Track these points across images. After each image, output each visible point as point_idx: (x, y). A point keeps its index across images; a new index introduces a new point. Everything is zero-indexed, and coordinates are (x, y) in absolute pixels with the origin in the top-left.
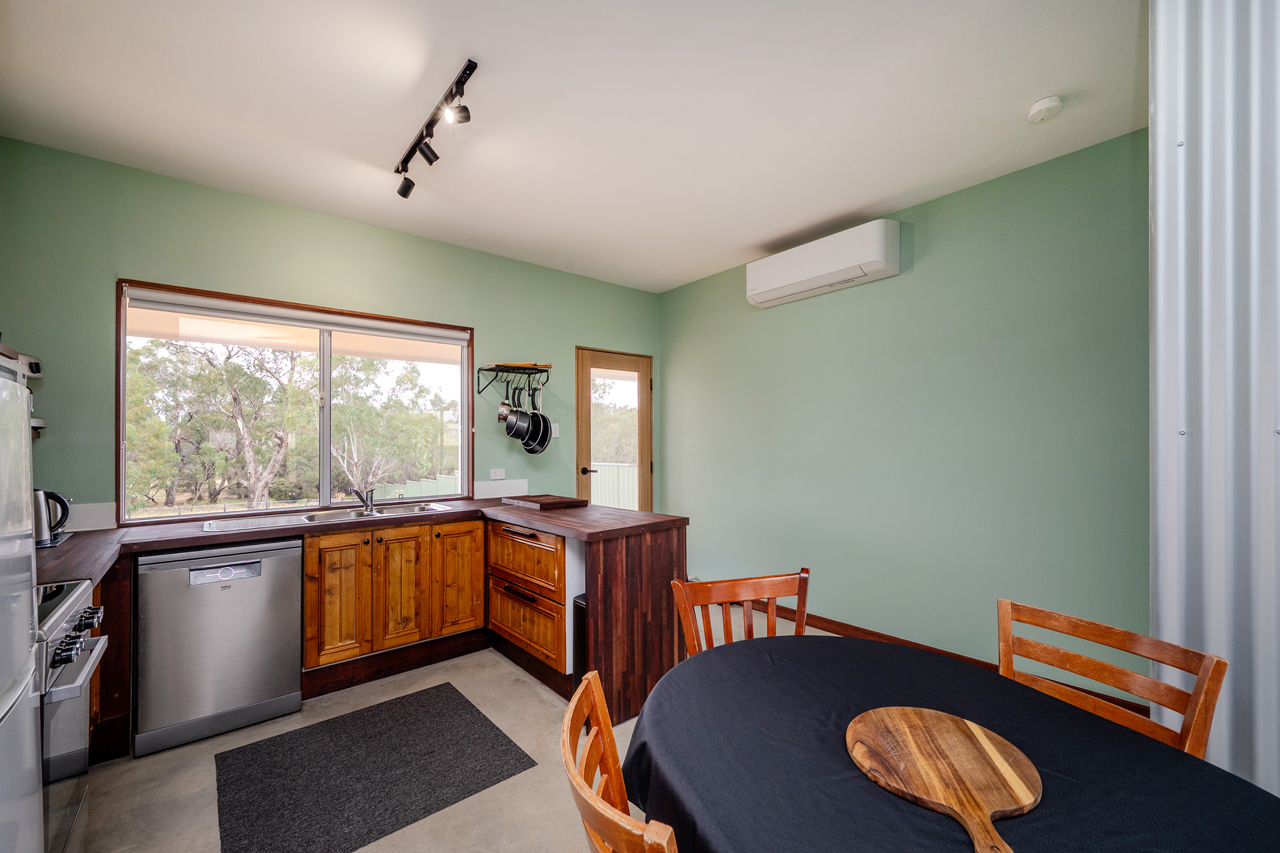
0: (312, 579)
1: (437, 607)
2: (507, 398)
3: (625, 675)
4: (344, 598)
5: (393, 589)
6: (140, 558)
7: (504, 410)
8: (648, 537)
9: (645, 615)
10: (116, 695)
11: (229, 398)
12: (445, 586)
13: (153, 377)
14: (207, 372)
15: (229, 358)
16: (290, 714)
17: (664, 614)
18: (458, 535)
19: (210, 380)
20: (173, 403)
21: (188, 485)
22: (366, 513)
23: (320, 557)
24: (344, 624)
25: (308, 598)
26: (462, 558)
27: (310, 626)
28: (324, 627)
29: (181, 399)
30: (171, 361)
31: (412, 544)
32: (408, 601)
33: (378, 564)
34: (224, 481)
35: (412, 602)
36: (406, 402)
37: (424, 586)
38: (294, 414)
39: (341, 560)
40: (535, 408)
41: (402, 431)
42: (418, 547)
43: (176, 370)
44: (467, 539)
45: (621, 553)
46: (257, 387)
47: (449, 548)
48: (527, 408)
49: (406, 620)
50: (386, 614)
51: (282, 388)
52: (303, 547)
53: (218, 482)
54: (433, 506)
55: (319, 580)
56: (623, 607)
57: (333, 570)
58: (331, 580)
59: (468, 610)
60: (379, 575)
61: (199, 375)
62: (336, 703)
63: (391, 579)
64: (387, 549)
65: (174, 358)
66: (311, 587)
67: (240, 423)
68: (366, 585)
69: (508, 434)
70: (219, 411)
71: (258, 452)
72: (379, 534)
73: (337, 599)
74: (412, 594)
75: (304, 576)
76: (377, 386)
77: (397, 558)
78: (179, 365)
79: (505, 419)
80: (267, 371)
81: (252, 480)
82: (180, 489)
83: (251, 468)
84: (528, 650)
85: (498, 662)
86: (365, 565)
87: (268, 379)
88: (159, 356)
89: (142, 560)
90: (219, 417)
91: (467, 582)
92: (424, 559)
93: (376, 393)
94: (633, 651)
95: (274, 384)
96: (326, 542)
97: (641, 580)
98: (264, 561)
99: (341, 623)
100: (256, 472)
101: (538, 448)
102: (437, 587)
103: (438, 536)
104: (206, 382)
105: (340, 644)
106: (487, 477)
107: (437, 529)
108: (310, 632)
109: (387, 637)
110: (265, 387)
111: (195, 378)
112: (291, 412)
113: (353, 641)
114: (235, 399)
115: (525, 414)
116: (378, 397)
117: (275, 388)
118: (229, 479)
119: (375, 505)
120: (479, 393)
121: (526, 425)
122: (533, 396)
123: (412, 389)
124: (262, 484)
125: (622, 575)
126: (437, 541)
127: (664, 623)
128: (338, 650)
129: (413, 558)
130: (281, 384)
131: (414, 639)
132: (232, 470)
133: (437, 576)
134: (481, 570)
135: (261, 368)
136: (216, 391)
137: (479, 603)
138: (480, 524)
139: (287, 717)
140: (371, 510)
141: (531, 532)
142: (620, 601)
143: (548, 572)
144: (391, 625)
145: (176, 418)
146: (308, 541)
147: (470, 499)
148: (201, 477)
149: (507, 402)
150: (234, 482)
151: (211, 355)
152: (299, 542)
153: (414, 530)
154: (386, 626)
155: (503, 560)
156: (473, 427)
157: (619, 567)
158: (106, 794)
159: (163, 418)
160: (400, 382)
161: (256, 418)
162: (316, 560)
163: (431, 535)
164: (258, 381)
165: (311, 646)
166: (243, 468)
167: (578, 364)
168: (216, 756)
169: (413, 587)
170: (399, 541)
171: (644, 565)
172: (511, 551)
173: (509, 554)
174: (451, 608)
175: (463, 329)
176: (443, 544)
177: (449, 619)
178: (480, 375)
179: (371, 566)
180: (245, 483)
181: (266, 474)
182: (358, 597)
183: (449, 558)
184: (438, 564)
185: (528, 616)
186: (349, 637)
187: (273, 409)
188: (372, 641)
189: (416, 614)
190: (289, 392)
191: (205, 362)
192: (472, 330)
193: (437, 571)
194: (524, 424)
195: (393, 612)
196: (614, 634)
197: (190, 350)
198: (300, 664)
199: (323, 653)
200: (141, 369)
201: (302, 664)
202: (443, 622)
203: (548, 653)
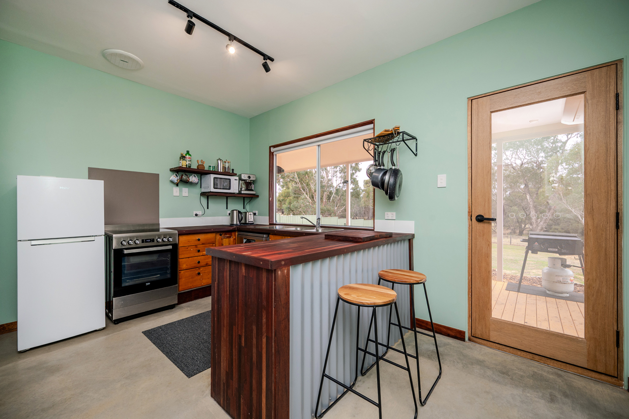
8: (243, 268)
40: (393, 164)
45: (226, 272)
48: (388, 165)
67: (528, 197)
97: (238, 303)
100: (537, 222)
106: (383, 217)
125: (227, 290)
142: (225, 310)
149: (375, 163)
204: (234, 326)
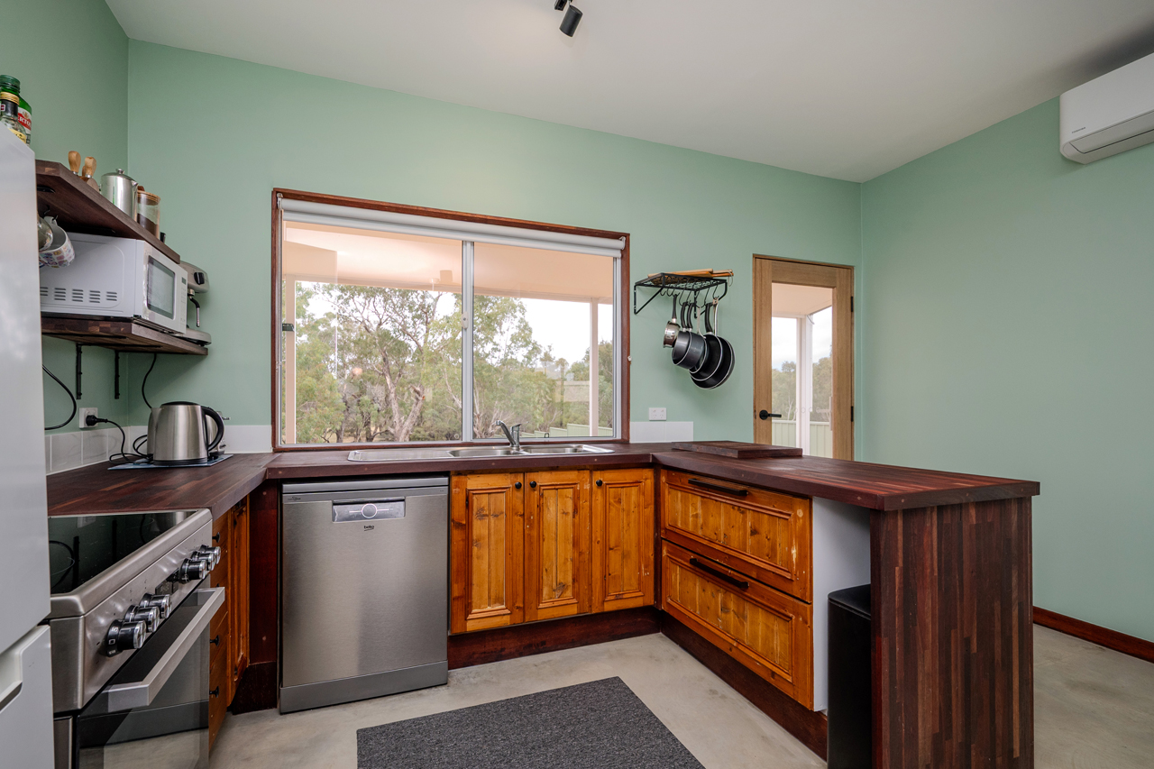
0: (459, 525)
1: (597, 574)
2: (674, 316)
3: (938, 741)
4: (493, 552)
5: (548, 546)
6: (284, 486)
7: (670, 332)
8: (973, 512)
9: (967, 642)
10: (264, 638)
11: (380, 359)
12: (607, 549)
13: (328, 343)
14: (365, 337)
15: (380, 324)
16: (435, 686)
17: (998, 642)
18: (623, 485)
19: (366, 344)
20: (341, 364)
21: (352, 431)
22: (512, 452)
23: (467, 500)
24: (493, 585)
25: (454, 548)
26: (628, 515)
27: (457, 582)
28: (471, 584)
29: (347, 360)
30: (339, 329)
31: (570, 492)
32: (565, 563)
33: (531, 514)
34: (376, 428)
35: (569, 565)
36: (520, 359)
37: (584, 546)
38: (429, 370)
39: (489, 504)
40: (708, 328)
41: (518, 386)
42: (576, 498)
43: (343, 337)
44: (634, 490)
45: (931, 533)
46: (401, 349)
47: (612, 501)
48: (698, 327)
49: (563, 587)
50: (540, 579)
51: (420, 350)
52: (449, 485)
53: (373, 429)
54: (586, 448)
55: (467, 527)
56: (933, 623)
57: (482, 517)
58: (479, 528)
59: (634, 582)
60: (531, 527)
61: (359, 340)
62: (485, 681)
63: (546, 535)
64: (542, 496)
65: (341, 327)
66: (457, 534)
67: (388, 380)
68: (518, 539)
69: (675, 362)
70: (373, 370)
71: (402, 405)
72: (533, 477)
73: (485, 552)
74: (569, 556)
75: (451, 523)
76: (495, 344)
77: (552, 509)
78: (346, 332)
79: (673, 343)
80: (408, 335)
81: (397, 428)
82: (347, 434)
83: (396, 419)
84: (733, 654)
85: (676, 657)
86: (516, 514)
87: (409, 342)
88: (332, 326)
89: (286, 487)
90: (373, 375)
91: (634, 545)
92: (584, 512)
93: (495, 350)
94: (950, 699)
95: (413, 344)
96: (474, 483)
97: (961, 581)
98: (408, 499)
99: (489, 583)
100: (400, 421)
101: (713, 381)
102: (597, 549)
103: (600, 484)
104: (364, 345)
105: (489, 608)
106: (644, 418)
107: (598, 476)
108: (456, 592)
109: (541, 606)
110: (407, 348)
111: (356, 343)
112: (426, 369)
113: (504, 606)
114: (384, 359)
115: (696, 336)
116: (497, 354)
117: (415, 349)
118: (380, 426)
119: (521, 444)
120: (636, 313)
121: (701, 351)
122: (707, 312)
123: (525, 346)
124: (404, 431)
125: (933, 570)
126: (598, 493)
127: (998, 657)
128: (487, 613)
129: (570, 510)
130: (419, 346)
131: (572, 611)
132: (382, 420)
133: (598, 535)
134: (650, 532)
135: (404, 331)
136: (370, 353)
137: (648, 574)
138: (647, 475)
139: (433, 689)
140: (518, 449)
141: (742, 488)
142: (929, 614)
143: (773, 549)
144: (545, 591)
145: (343, 376)
146: (454, 479)
147: (624, 442)
148: (361, 424)
149: (674, 321)
150: (384, 429)
151: (367, 323)
152: (445, 480)
153: (571, 476)
154: (539, 592)
155: (685, 522)
156: (629, 354)
157: (928, 556)
158: (248, 759)
159: (334, 375)
160: (514, 339)
161: (400, 376)
162: (463, 502)
163: (591, 483)
164: (402, 343)
165: (457, 606)
166: (390, 418)
167: (755, 277)
168: (358, 732)
169: (570, 546)
170: (555, 487)
171: (966, 557)
172: (700, 511)
173: (696, 516)
174: (614, 577)
175: (616, 236)
176: (605, 495)
177: (612, 592)
178: (637, 291)
179: (523, 515)
180: (392, 431)
181: (407, 423)
182: (509, 552)
183: (613, 513)
184: (598, 522)
185: (732, 606)
186: (498, 600)
187: (412, 368)
188: (523, 609)
189: (574, 580)
190: (424, 351)
191: (363, 329)
192: (627, 236)
193: (599, 530)
194: (698, 350)
195: (547, 576)
196: (920, 668)
197: (353, 319)
198: (446, 626)
199: (470, 617)
200: (320, 336)
201: (449, 627)
202: (605, 593)
203: (775, 669)
204: (953, 631)
